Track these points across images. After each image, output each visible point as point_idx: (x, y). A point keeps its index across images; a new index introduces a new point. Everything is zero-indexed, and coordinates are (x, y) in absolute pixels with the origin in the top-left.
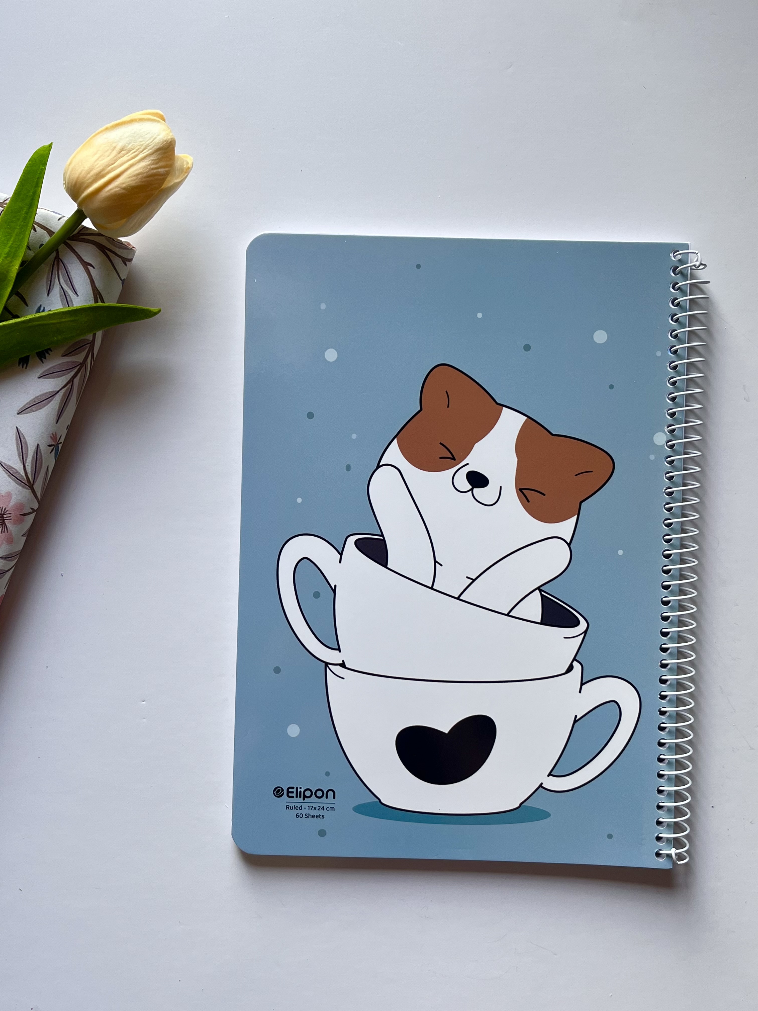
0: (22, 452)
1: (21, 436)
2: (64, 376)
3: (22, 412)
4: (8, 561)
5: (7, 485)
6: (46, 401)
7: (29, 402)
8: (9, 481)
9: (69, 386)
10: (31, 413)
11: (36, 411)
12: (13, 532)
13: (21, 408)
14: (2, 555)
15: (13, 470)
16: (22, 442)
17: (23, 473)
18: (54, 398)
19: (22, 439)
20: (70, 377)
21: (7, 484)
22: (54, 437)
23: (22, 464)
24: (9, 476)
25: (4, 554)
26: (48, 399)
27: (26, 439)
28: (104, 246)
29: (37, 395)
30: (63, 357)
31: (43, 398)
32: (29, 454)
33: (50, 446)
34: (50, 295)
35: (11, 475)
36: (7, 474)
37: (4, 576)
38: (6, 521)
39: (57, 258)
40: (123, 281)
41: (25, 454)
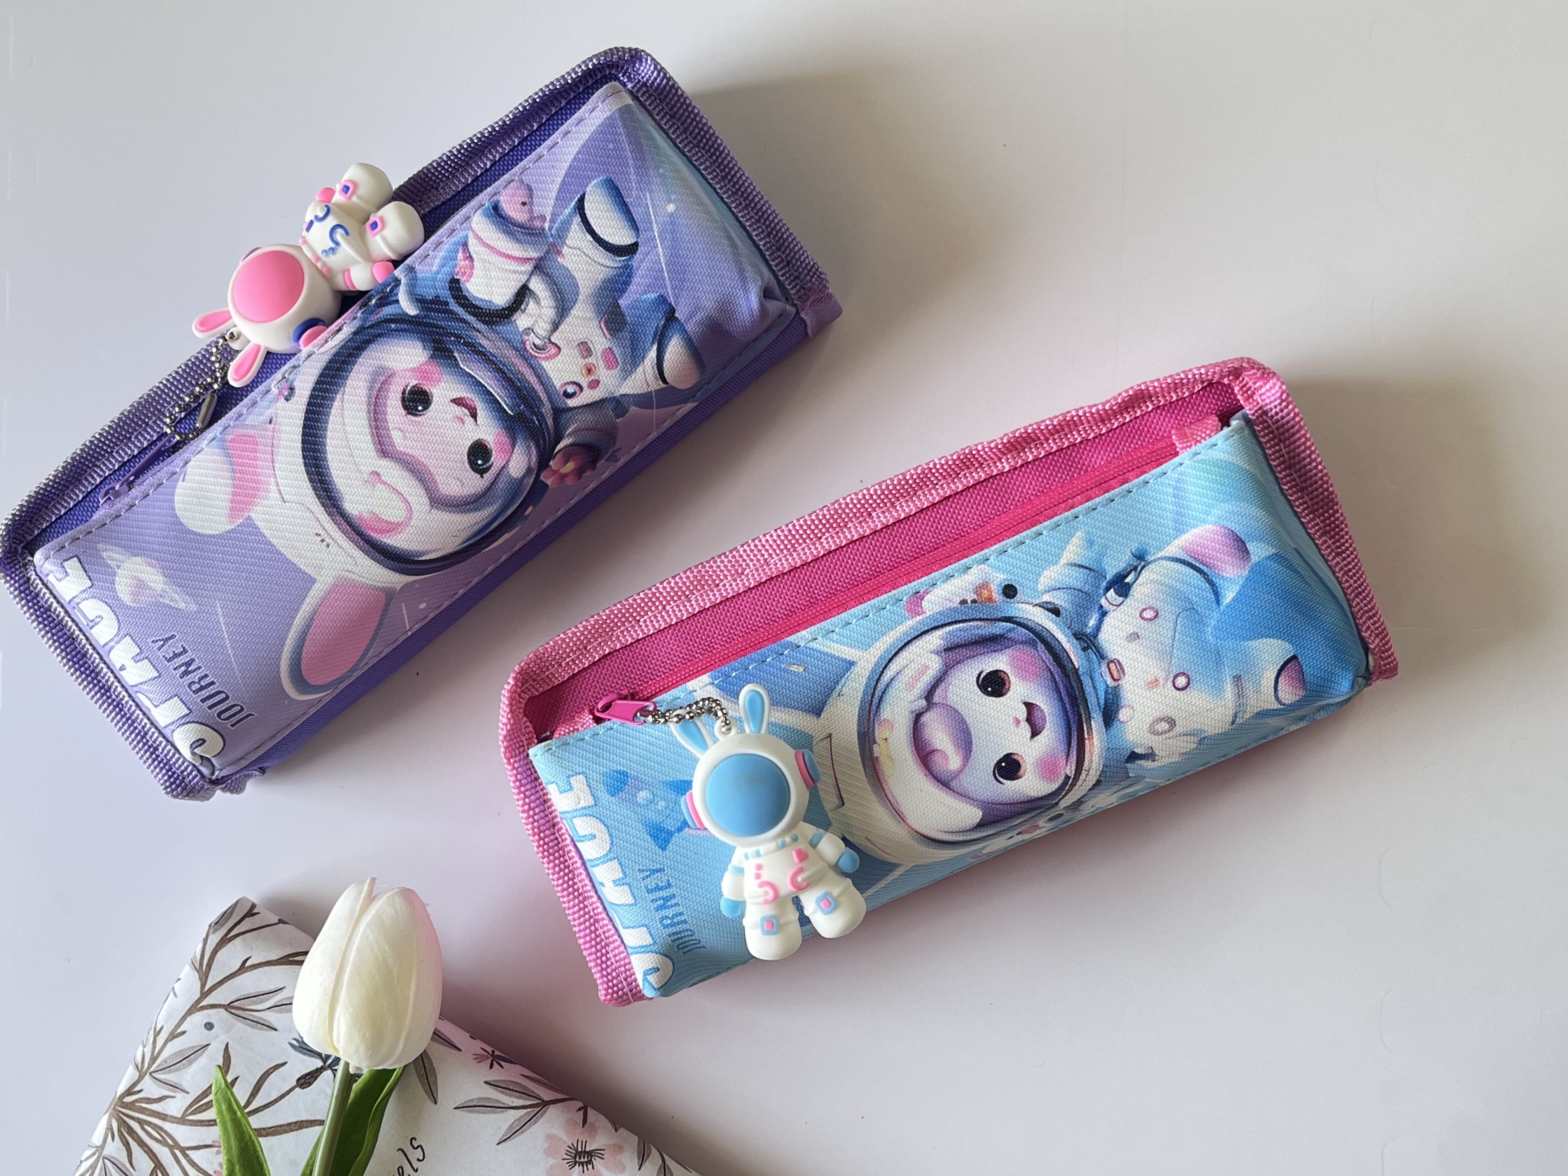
0: (491, 1107)
1: (468, 1104)
3: (433, 1098)
4: (648, 1157)
5: (534, 1137)
7: (423, 1084)
8: (529, 1134)
10: (438, 1085)
11: (436, 1077)
12: (606, 1143)
13: (428, 1098)
14: (637, 1163)
15: (514, 1125)
16: (478, 1104)
17: (523, 1112)
19: (473, 1104)
22: (481, 1058)
23: (509, 1110)
24: (522, 1133)
25: (637, 1161)
27: (475, 1099)
28: (222, 938)
32: (496, 1098)
33: (491, 1066)
34: (277, 1028)
35: (522, 1129)
36: (519, 1135)
37: (669, 1168)
38: (587, 1150)
39: (228, 1007)
40: (281, 921)
41: (494, 1103)
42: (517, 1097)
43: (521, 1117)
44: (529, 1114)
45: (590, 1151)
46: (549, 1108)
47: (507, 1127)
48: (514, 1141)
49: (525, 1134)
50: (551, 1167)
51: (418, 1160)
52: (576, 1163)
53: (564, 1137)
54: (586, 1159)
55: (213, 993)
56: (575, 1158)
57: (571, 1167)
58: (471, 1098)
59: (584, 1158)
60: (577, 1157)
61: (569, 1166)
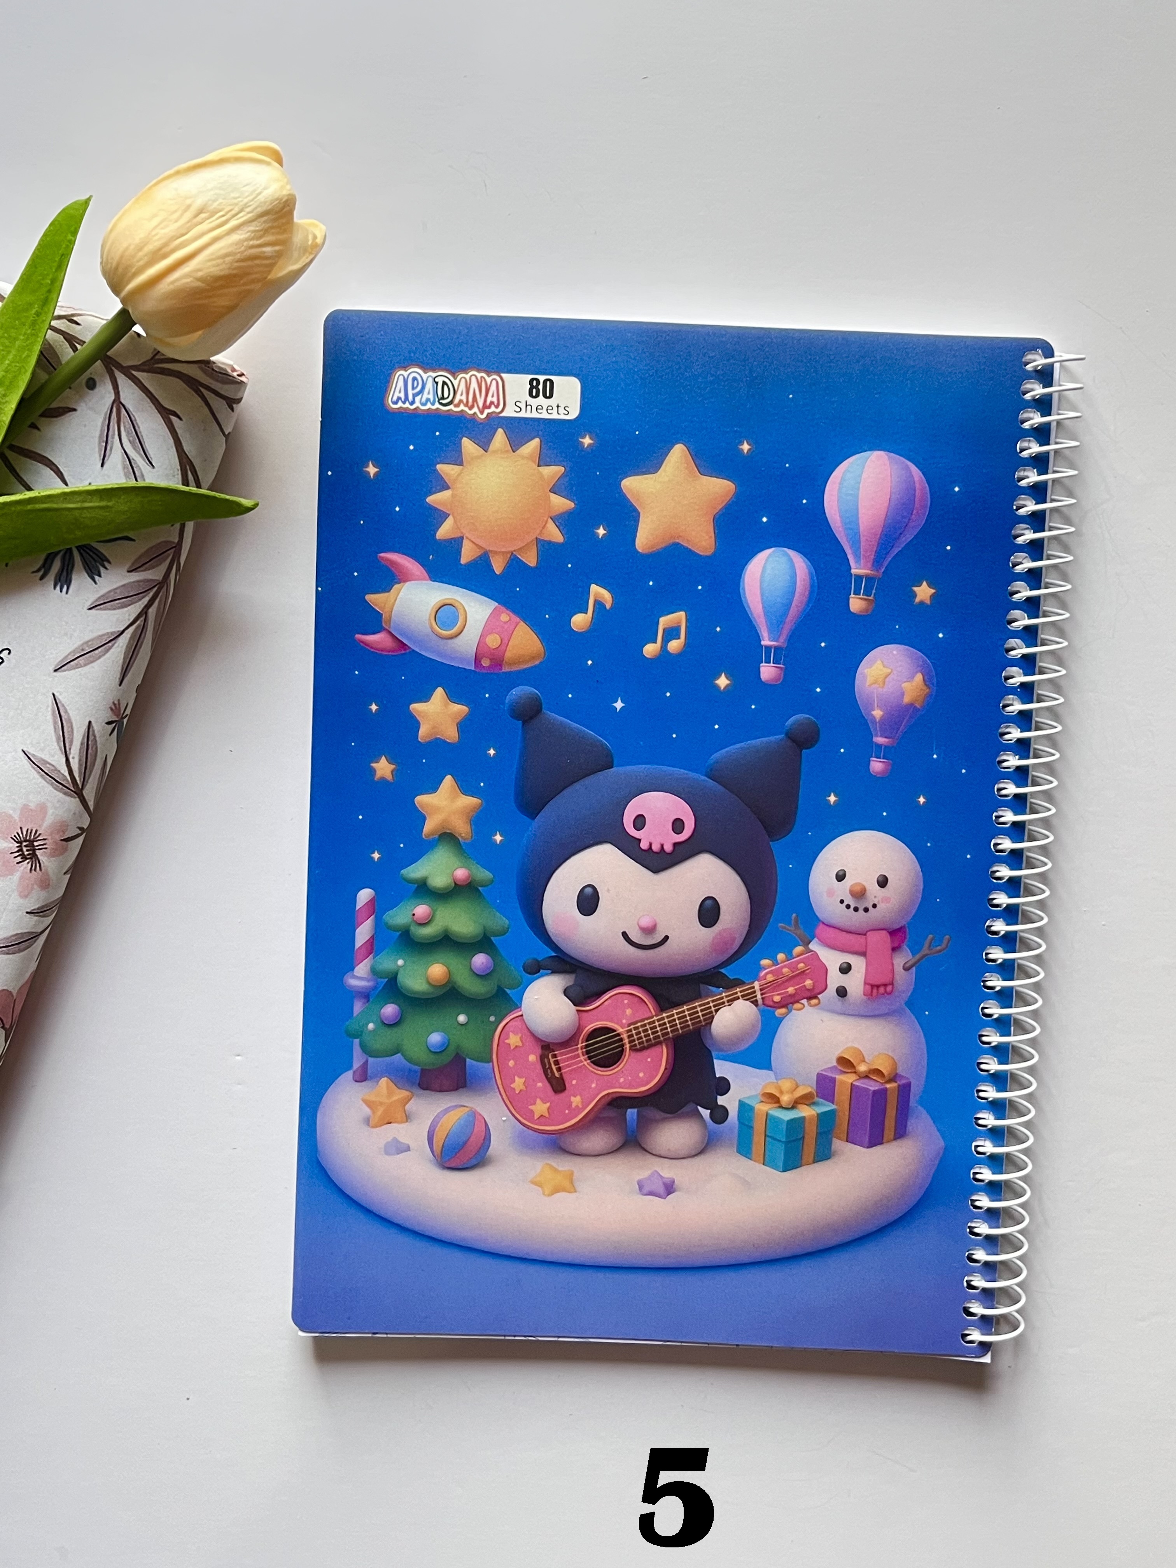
0: (63, 735)
1: (61, 708)
2: (132, 606)
3: (61, 667)
4: (41, 916)
6: (101, 648)
7: (74, 651)
8: (44, 785)
9: (142, 621)
10: (77, 670)
11: (85, 665)
12: (49, 869)
13: (60, 662)
14: (33, 908)
15: (48, 766)
16: (63, 719)
17: (65, 771)
18: (115, 643)
19: (62, 714)
20: (143, 606)
21: (39, 791)
22: (115, 707)
23: (64, 756)
24: (42, 776)
25: (36, 907)
26: (108, 645)
27: (69, 714)
28: (195, 380)
29: (87, 638)
30: (130, 573)
31: (98, 644)
32: (75, 738)
33: (109, 723)
34: (106, 466)
35: (45, 775)
36: (38, 773)
37: (35, 942)
38: (38, 852)
39: (117, 402)
40: (227, 436)
41: (68, 738)
42: (80, 760)
43: (59, 771)
44: (63, 781)
45: (37, 855)
46: (75, 798)
47: (43, 757)
48: (31, 769)
49: (41, 780)
50: (10, 815)
52: (20, 842)
54: (26, 853)
55: (130, 381)
56: (25, 841)
57: (14, 838)
58: (69, 711)
59: (27, 850)
60: (27, 843)
61: (15, 836)
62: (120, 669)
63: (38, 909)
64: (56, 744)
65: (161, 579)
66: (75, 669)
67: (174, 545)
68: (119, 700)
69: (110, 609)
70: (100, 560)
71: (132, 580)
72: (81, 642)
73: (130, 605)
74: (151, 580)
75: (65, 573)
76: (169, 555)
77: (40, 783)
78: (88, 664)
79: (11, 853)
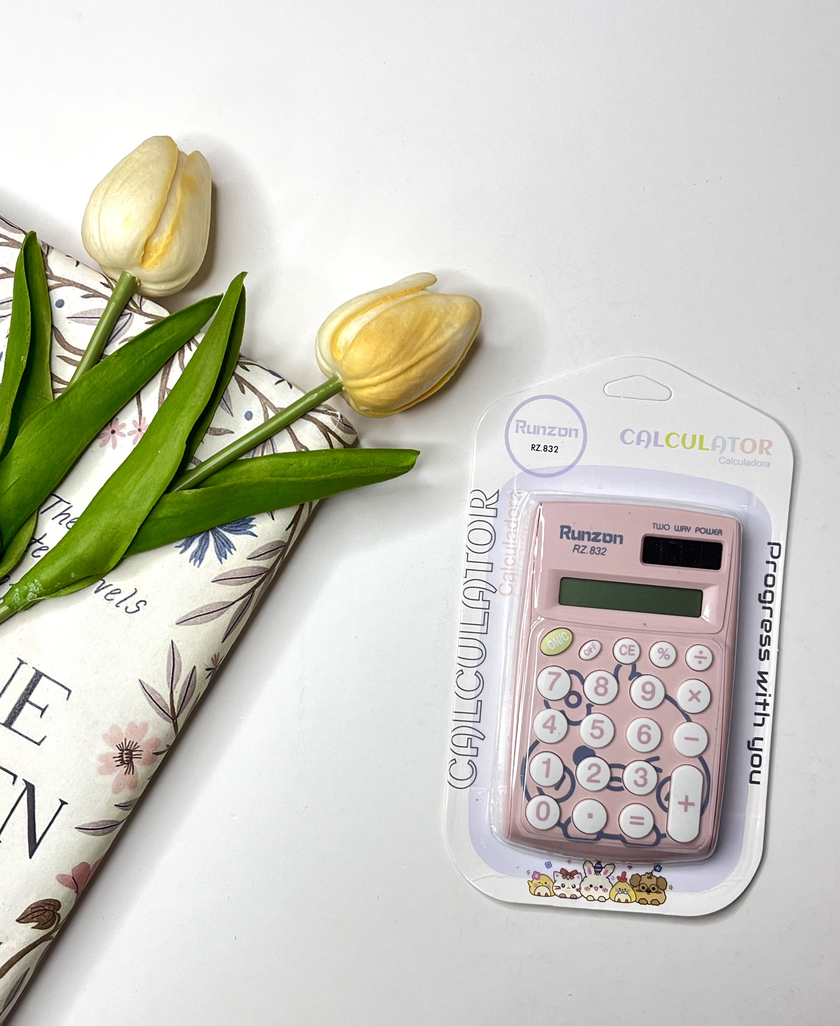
0: (173, 673)
1: (176, 653)
2: (245, 585)
3: (182, 622)
4: (124, 809)
5: (146, 714)
6: (215, 612)
7: (194, 611)
8: (149, 708)
9: (248, 597)
10: (193, 626)
11: (200, 623)
12: (139, 774)
13: (182, 617)
14: (120, 802)
15: (156, 695)
16: (175, 660)
17: (168, 701)
18: (227, 610)
19: (176, 657)
20: (253, 586)
21: (145, 712)
22: (215, 658)
23: (170, 689)
24: (150, 702)
25: (123, 802)
26: (220, 611)
27: (180, 658)
28: (328, 428)
29: (206, 603)
30: (249, 561)
31: (213, 609)
32: (181, 677)
33: (207, 670)
35: (152, 701)
36: (148, 699)
37: (115, 828)
38: (134, 760)
41: (176, 676)
42: (180, 695)
43: (164, 700)
44: (166, 708)
45: (132, 762)
46: (170, 722)
47: (154, 688)
48: (143, 695)
49: (148, 705)
50: (120, 729)
51: (127, 608)
52: (123, 750)
53: (145, 739)
54: (125, 759)
56: (126, 750)
57: (119, 746)
58: (181, 655)
59: (126, 757)
60: (128, 752)
61: (119, 745)
62: (225, 630)
63: (124, 803)
64: (165, 679)
65: (269, 567)
66: (192, 624)
67: (284, 545)
68: (219, 653)
69: (229, 585)
70: (228, 547)
71: (248, 566)
72: (202, 605)
73: (243, 584)
74: (263, 567)
75: (199, 553)
76: (280, 551)
77: (148, 707)
78: (203, 623)
79: (114, 757)
